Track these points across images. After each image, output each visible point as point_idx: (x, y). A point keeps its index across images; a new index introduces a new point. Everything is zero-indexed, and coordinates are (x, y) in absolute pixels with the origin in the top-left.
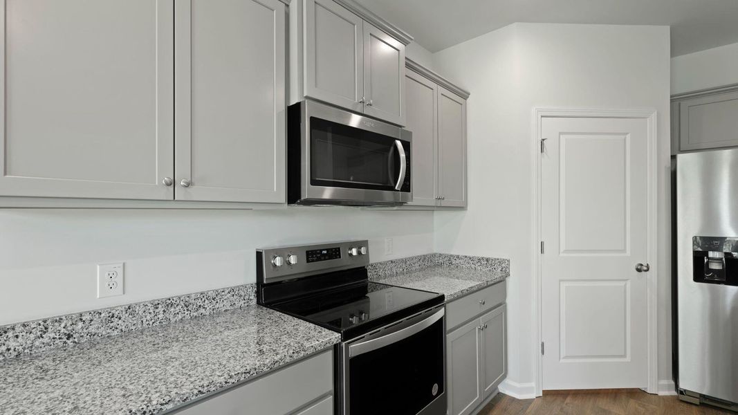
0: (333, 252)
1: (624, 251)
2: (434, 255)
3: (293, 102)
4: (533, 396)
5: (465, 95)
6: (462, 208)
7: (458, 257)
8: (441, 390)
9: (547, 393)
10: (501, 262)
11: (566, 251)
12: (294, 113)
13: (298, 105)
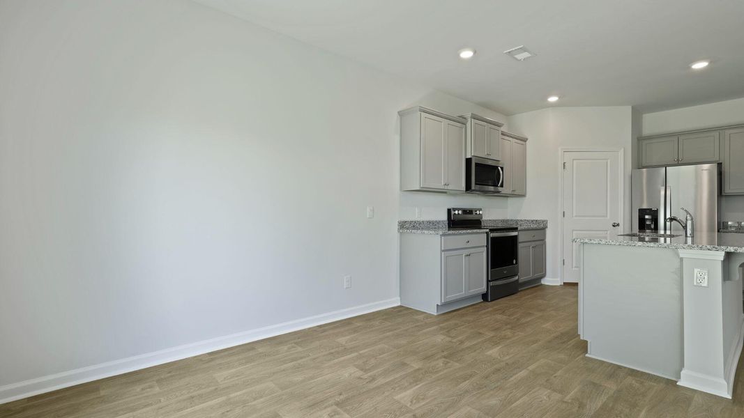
0: (470, 212)
1: (607, 216)
2: (508, 220)
3: (469, 156)
4: (559, 284)
5: (525, 140)
6: (524, 196)
7: (521, 220)
8: (516, 263)
9: (565, 284)
10: (543, 221)
11: (576, 216)
12: (468, 161)
13: (471, 159)
